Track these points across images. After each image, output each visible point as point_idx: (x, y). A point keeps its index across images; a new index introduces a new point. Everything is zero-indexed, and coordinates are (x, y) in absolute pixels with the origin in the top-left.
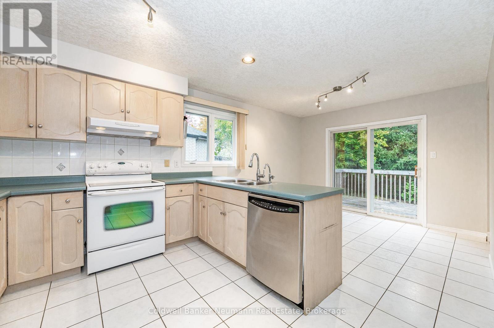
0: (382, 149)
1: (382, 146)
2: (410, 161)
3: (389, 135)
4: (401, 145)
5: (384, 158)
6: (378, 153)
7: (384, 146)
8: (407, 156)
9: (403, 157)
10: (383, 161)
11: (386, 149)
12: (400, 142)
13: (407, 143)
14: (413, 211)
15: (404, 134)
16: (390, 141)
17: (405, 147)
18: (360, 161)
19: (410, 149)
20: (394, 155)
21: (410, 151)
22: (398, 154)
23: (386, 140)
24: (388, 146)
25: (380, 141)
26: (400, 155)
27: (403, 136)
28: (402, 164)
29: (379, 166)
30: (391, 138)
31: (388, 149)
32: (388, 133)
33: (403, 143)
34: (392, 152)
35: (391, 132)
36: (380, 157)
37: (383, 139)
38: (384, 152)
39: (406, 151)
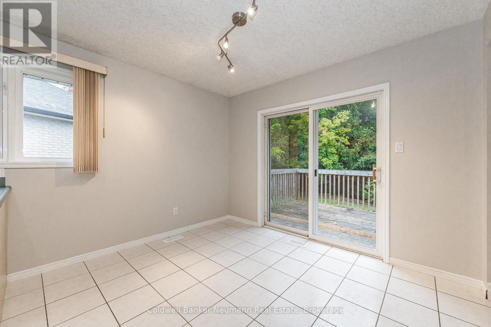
0: (344, 147)
1: (343, 143)
2: (370, 160)
3: (351, 133)
4: (362, 143)
5: (346, 156)
6: (340, 151)
7: (346, 144)
8: (368, 154)
9: (364, 156)
10: (345, 160)
11: (347, 148)
12: (361, 140)
13: (368, 141)
14: (371, 222)
15: (364, 132)
16: (351, 139)
17: (366, 145)
18: (322, 160)
19: (370, 147)
20: (355, 153)
21: (371, 150)
22: (359, 153)
23: (348, 137)
24: (350, 144)
25: (342, 139)
26: (361, 153)
27: (364, 134)
28: (363, 163)
29: (341, 165)
30: (352, 136)
31: (350, 147)
32: (350, 130)
33: (364, 140)
34: (353, 150)
35: (352, 130)
36: (342, 155)
37: (345, 137)
38: (346, 150)
39: (367, 149)
